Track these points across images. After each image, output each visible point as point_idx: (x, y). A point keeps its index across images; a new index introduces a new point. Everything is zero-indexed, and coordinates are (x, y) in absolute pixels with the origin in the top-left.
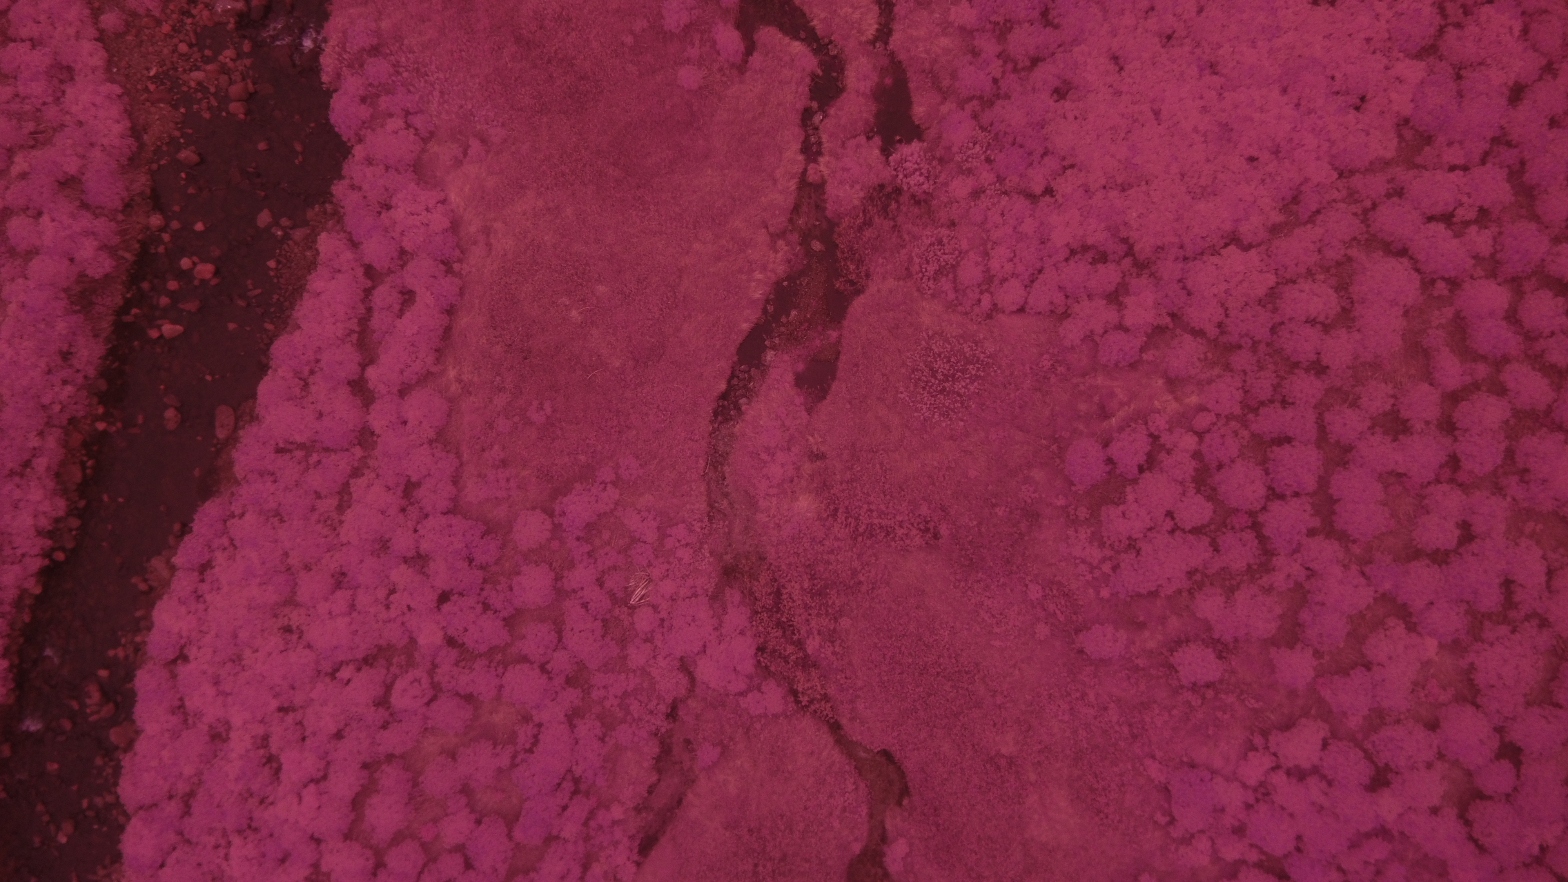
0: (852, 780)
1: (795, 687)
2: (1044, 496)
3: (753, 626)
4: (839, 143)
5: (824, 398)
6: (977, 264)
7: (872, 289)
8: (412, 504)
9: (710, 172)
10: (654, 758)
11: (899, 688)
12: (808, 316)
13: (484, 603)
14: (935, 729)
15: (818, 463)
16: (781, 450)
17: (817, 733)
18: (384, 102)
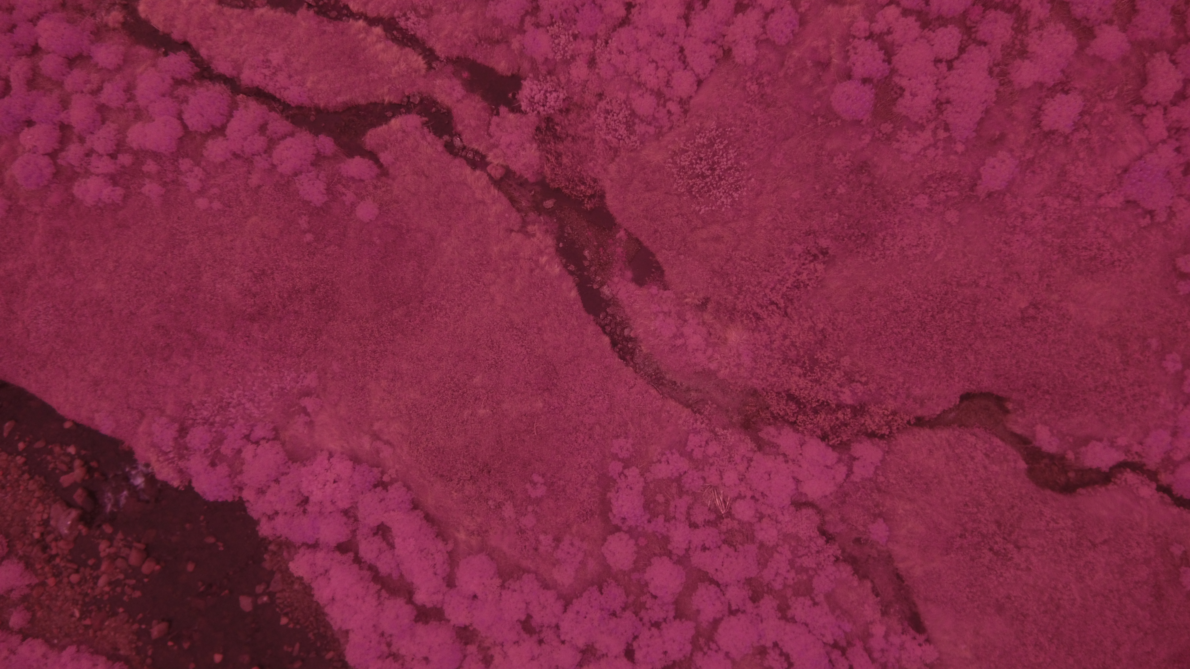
0: (969, 435)
1: (870, 431)
2: (853, 150)
3: (803, 431)
4: (487, 137)
5: (663, 272)
6: (642, 96)
7: (607, 184)
8: (541, 631)
9: (445, 244)
10: (853, 575)
11: (924, 353)
12: (596, 243)
13: (652, 625)
14: (973, 346)
15: (709, 306)
16: (682, 327)
17: (917, 437)
18: (226, 450)
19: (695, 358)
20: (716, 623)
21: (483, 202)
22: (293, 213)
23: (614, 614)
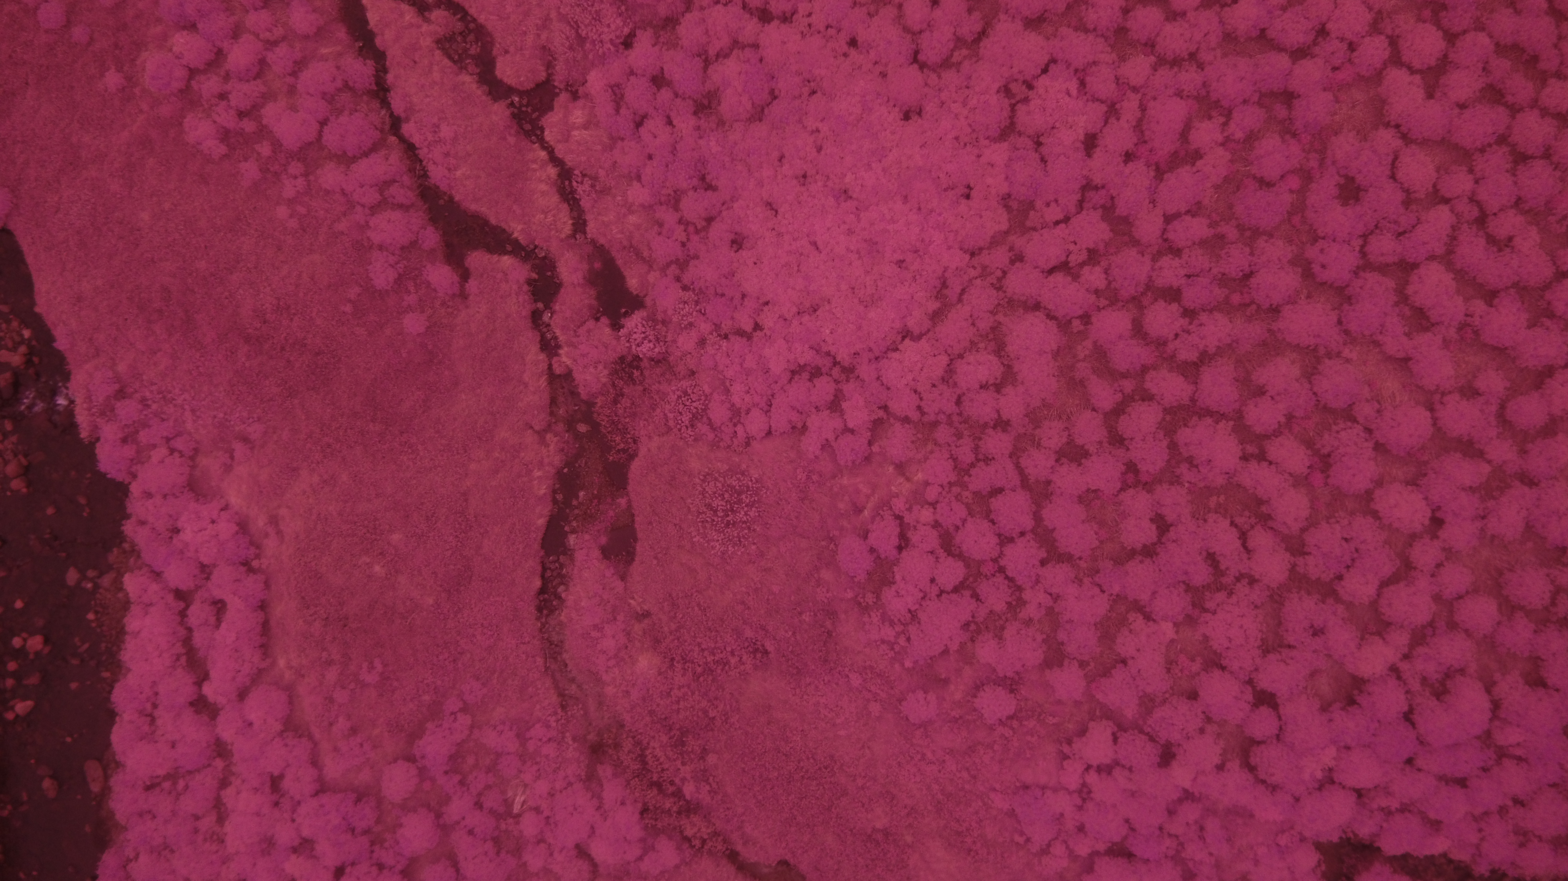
1: (685, 834)
2: (835, 594)
3: (630, 794)
4: (572, 332)
5: (633, 560)
6: (723, 402)
7: (643, 451)
8: (282, 797)
9: (464, 397)
11: (775, 802)
12: (596, 492)
13: (377, 865)
14: (815, 828)
15: (646, 621)
17: (718, 869)
18: (143, 437)
19: (597, 658)
21: (526, 385)
22: (352, 277)
23: (352, 830)
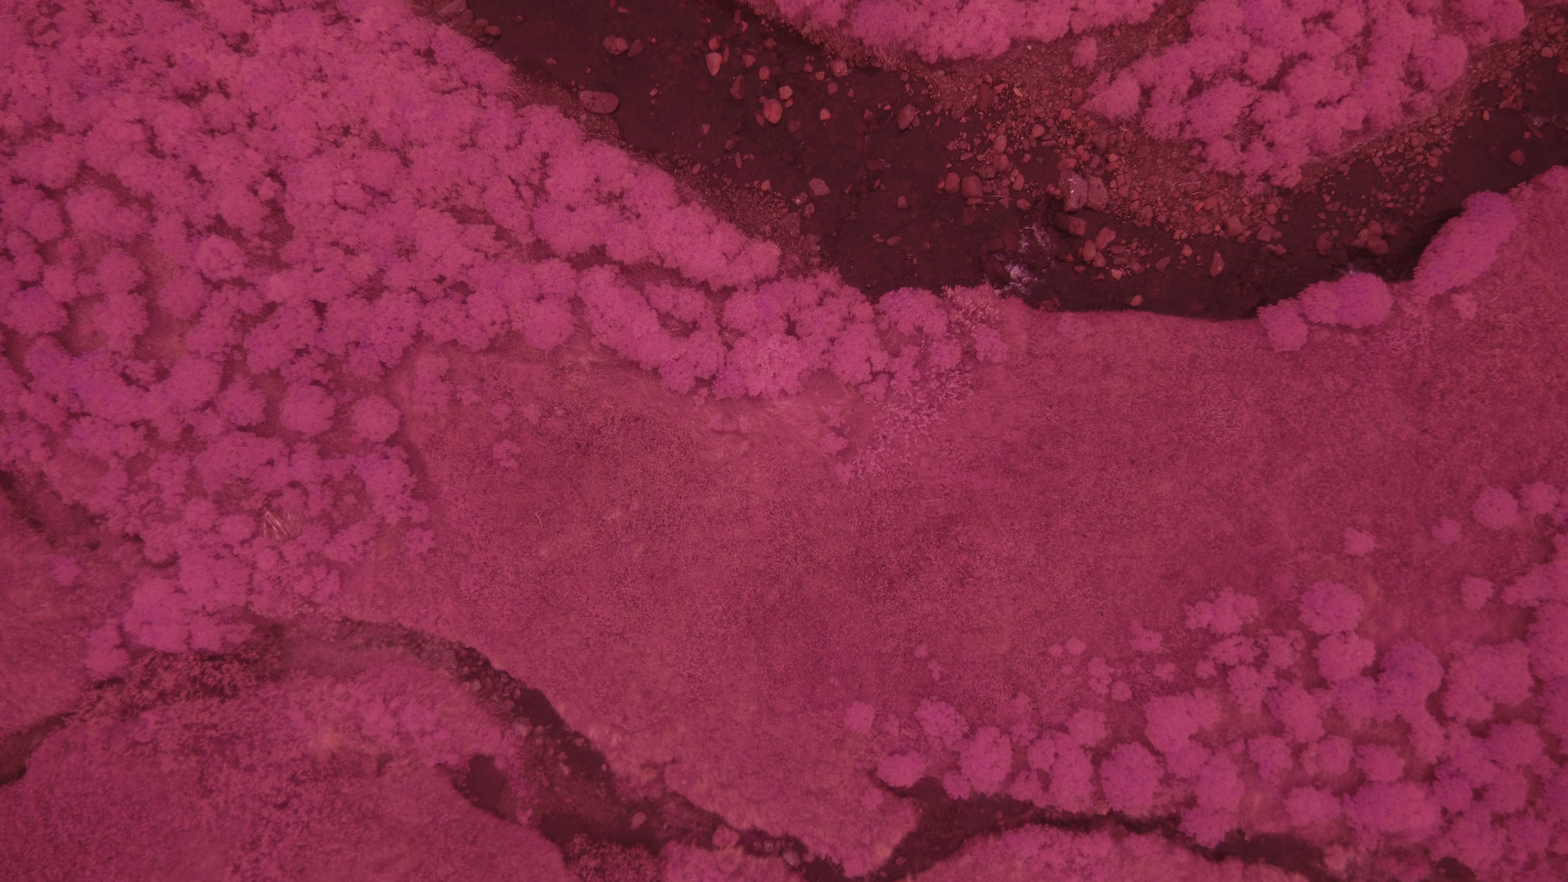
1: (111, 688)
3: (190, 654)
8: (444, 291)
9: (752, 709)
10: (85, 505)
12: (557, 789)
13: (304, 351)
15: (373, 765)
16: (397, 725)
18: (911, 352)
19: (368, 690)
20: (224, 384)
21: (723, 787)
22: (957, 676)
23: (357, 344)
